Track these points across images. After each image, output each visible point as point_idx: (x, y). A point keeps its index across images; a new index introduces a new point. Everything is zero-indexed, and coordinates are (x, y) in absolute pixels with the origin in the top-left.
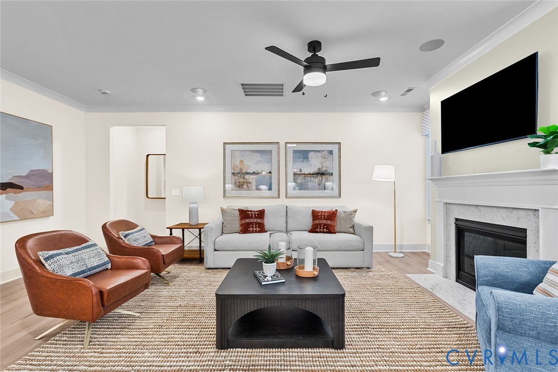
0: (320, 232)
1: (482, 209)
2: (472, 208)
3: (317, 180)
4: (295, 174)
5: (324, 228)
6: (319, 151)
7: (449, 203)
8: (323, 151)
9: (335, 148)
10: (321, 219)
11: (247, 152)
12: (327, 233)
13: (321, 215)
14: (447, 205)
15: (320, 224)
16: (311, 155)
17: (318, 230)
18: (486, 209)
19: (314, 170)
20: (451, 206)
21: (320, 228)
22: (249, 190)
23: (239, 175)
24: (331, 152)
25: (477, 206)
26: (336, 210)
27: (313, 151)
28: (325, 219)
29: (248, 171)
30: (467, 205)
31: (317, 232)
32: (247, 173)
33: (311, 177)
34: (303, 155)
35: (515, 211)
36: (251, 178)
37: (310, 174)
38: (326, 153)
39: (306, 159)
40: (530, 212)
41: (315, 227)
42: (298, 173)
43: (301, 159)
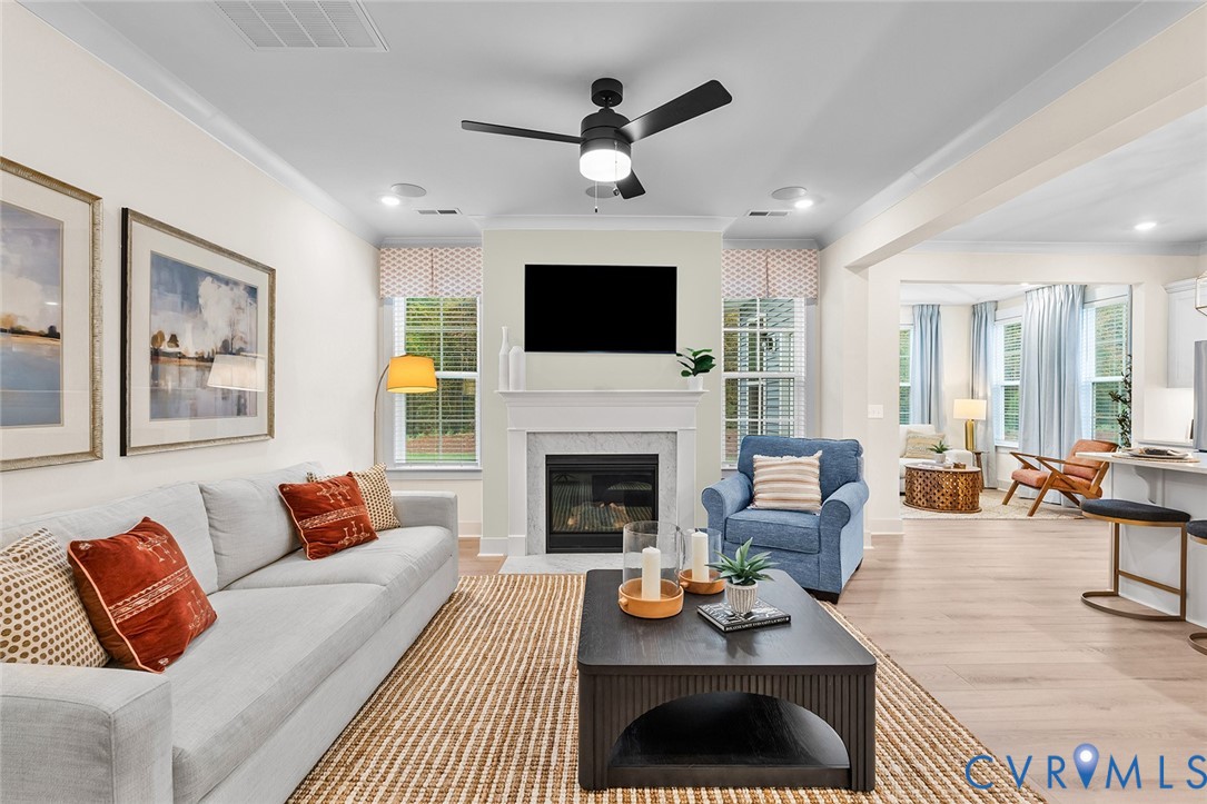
1: (598, 436)
2: (581, 437)
4: (156, 355)
5: (359, 532)
6: (227, 282)
7: (534, 433)
8: (236, 283)
9: (260, 280)
13: (333, 495)
14: (531, 437)
15: (345, 523)
16: (206, 288)
18: (604, 436)
19: (209, 344)
20: (540, 437)
24: (252, 291)
25: (590, 433)
26: (350, 475)
27: (210, 274)
28: (349, 504)
30: (572, 433)
31: (343, 548)
34: (182, 282)
35: (645, 435)
38: (241, 292)
39: (191, 300)
40: (663, 436)
41: (332, 534)
42: (165, 347)
43: (176, 298)
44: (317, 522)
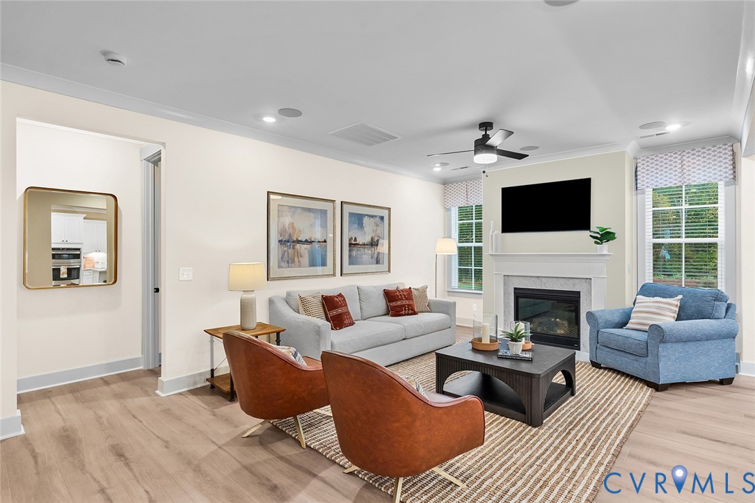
0: (405, 315)
1: (543, 279)
2: (533, 279)
3: (370, 252)
4: (350, 244)
5: (409, 310)
6: (373, 216)
7: (508, 276)
8: (376, 216)
9: (385, 213)
10: (400, 299)
11: (299, 211)
12: (411, 314)
13: (401, 295)
14: (506, 277)
15: (404, 306)
16: (366, 220)
17: (403, 312)
19: (367, 239)
20: (511, 278)
21: (405, 310)
22: (300, 267)
23: (289, 244)
24: (382, 218)
25: (538, 277)
26: (410, 288)
27: (367, 215)
28: (407, 299)
29: (300, 239)
30: (528, 276)
31: (402, 315)
32: (299, 242)
33: (364, 248)
34: (358, 219)
35: (571, 280)
36: (303, 248)
37: (364, 245)
38: (378, 219)
39: (361, 225)
40: (583, 281)
41: (398, 309)
42: (353, 242)
43: (356, 226)
44: (394, 304)
